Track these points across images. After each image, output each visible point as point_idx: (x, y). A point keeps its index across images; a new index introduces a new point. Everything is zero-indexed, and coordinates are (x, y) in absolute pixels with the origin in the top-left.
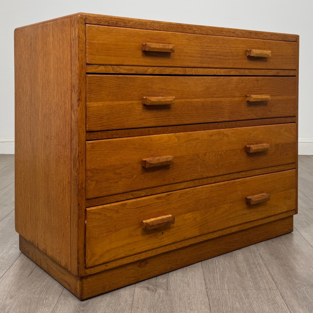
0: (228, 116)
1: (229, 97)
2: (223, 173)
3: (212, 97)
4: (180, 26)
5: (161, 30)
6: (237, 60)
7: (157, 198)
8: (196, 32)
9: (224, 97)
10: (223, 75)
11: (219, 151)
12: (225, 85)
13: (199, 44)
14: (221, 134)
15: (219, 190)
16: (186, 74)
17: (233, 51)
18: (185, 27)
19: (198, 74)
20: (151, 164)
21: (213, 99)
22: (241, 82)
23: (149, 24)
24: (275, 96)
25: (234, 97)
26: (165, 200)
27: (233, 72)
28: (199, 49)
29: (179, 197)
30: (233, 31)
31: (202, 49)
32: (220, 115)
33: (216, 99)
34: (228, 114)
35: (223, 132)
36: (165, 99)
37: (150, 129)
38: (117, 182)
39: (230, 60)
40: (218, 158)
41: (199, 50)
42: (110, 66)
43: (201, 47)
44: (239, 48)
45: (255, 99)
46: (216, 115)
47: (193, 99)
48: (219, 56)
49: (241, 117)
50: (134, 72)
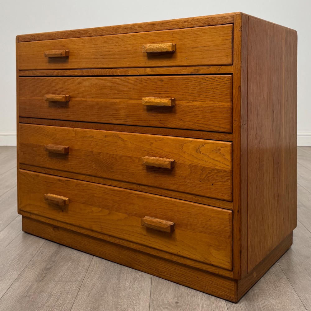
0: (123, 119)
1: (125, 99)
2: (117, 178)
3: (106, 98)
4: (77, 32)
5: (63, 38)
6: (134, 58)
7: (59, 180)
8: (92, 34)
9: (119, 99)
10: (120, 74)
11: (114, 154)
12: (119, 85)
13: (93, 46)
14: (116, 137)
15: (114, 195)
16: (84, 75)
17: (129, 49)
18: (82, 32)
19: (93, 75)
20: (47, 149)
21: (108, 100)
22: (139, 83)
23: (54, 34)
24: (190, 101)
25: (131, 99)
26: (64, 184)
27: (131, 72)
28: (93, 50)
29: (76, 186)
30: (130, 27)
31: (96, 50)
32: (115, 117)
33: (110, 100)
34: (123, 117)
35: (118, 135)
36: (57, 97)
37: (56, 121)
38: (34, 157)
39: (126, 59)
40: (112, 161)
41: (93, 52)
42: (31, 71)
43: (95, 49)
44: (136, 45)
45: (147, 102)
46: (110, 116)
47: (88, 99)
48: (114, 55)
49: (139, 122)
50: (45, 75)
